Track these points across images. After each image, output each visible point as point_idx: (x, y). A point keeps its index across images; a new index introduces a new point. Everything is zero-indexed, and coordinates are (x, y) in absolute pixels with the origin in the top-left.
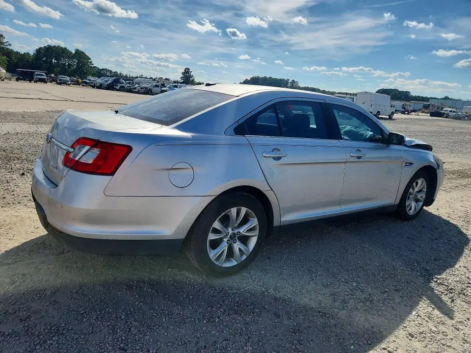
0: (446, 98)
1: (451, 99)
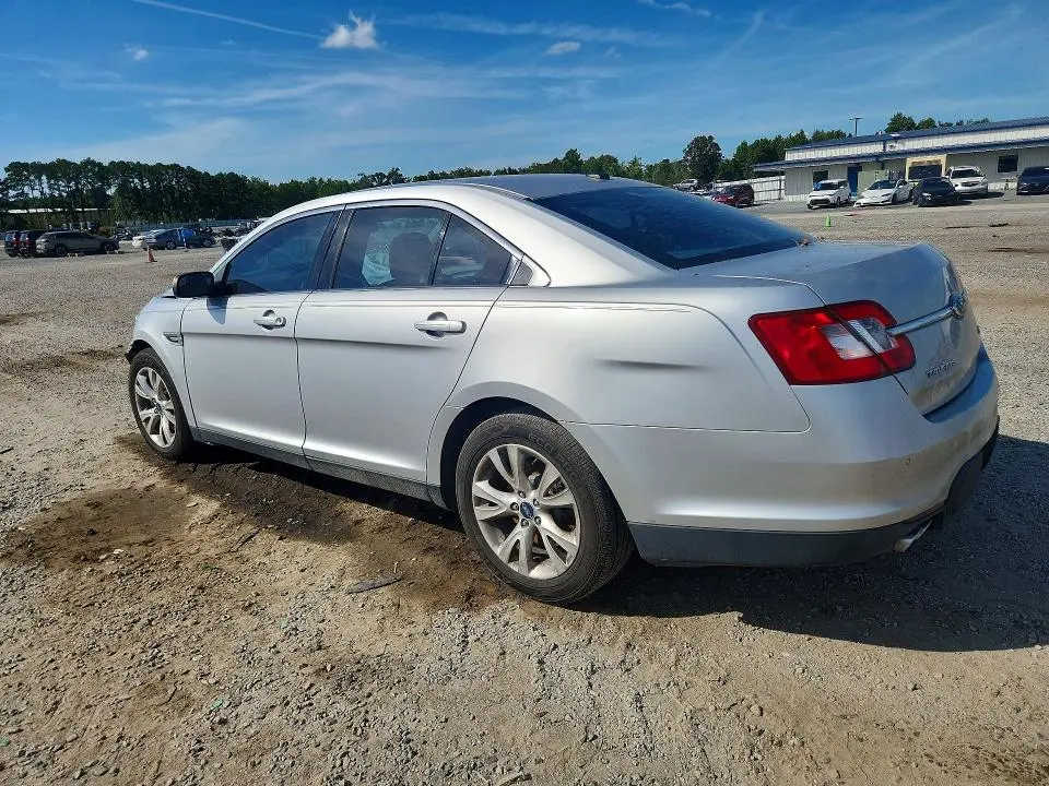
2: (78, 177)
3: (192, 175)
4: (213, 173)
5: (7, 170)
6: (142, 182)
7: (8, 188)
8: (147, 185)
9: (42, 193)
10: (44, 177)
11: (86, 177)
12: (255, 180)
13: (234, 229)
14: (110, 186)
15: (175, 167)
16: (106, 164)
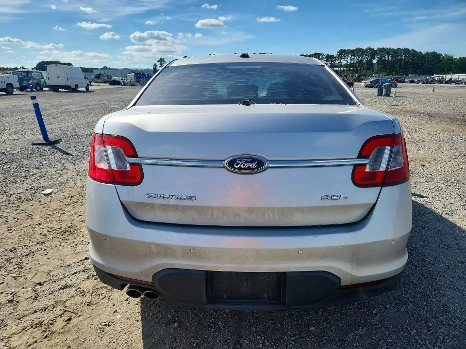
0: (105, 68)
1: (110, 69)
2: (362, 55)
3: (413, 53)
4: (424, 52)
5: (338, 52)
6: (388, 57)
7: (336, 59)
8: (390, 58)
9: (347, 62)
10: (350, 55)
11: (366, 55)
12: (446, 55)
13: (416, 80)
14: (374, 58)
15: (407, 50)
16: (376, 49)
